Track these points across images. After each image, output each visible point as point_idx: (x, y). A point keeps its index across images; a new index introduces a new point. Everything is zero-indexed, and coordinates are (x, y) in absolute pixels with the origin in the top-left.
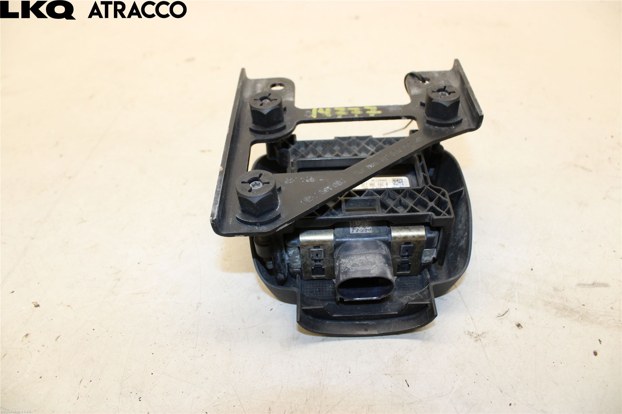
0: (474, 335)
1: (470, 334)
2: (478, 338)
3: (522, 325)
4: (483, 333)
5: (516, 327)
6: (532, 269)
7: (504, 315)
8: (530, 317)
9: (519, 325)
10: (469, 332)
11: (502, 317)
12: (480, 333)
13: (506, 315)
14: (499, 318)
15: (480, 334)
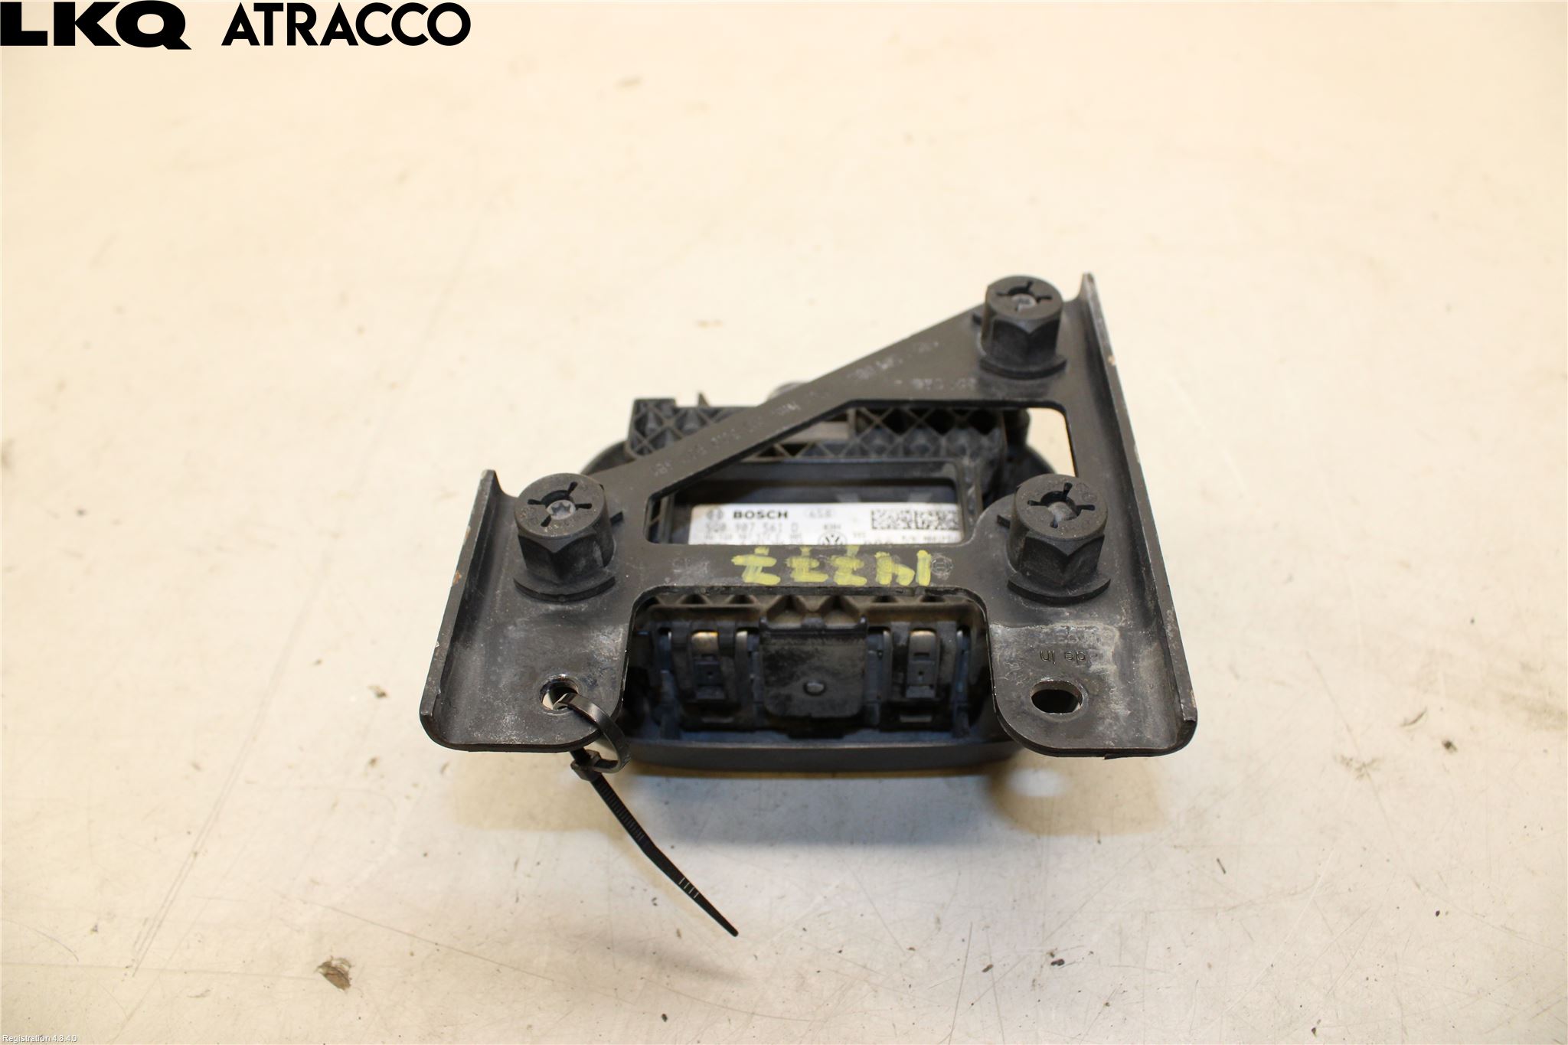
0: (1355, 765)
1: (1347, 762)
2: (1363, 770)
3: (1456, 743)
4: (1373, 761)
5: (1443, 750)
6: (1472, 621)
7: (1415, 721)
8: (1472, 728)
9: (1448, 745)
10: (1343, 759)
11: (1412, 727)
12: (1367, 760)
13: (1420, 722)
14: (1407, 728)
15: (1366, 763)
